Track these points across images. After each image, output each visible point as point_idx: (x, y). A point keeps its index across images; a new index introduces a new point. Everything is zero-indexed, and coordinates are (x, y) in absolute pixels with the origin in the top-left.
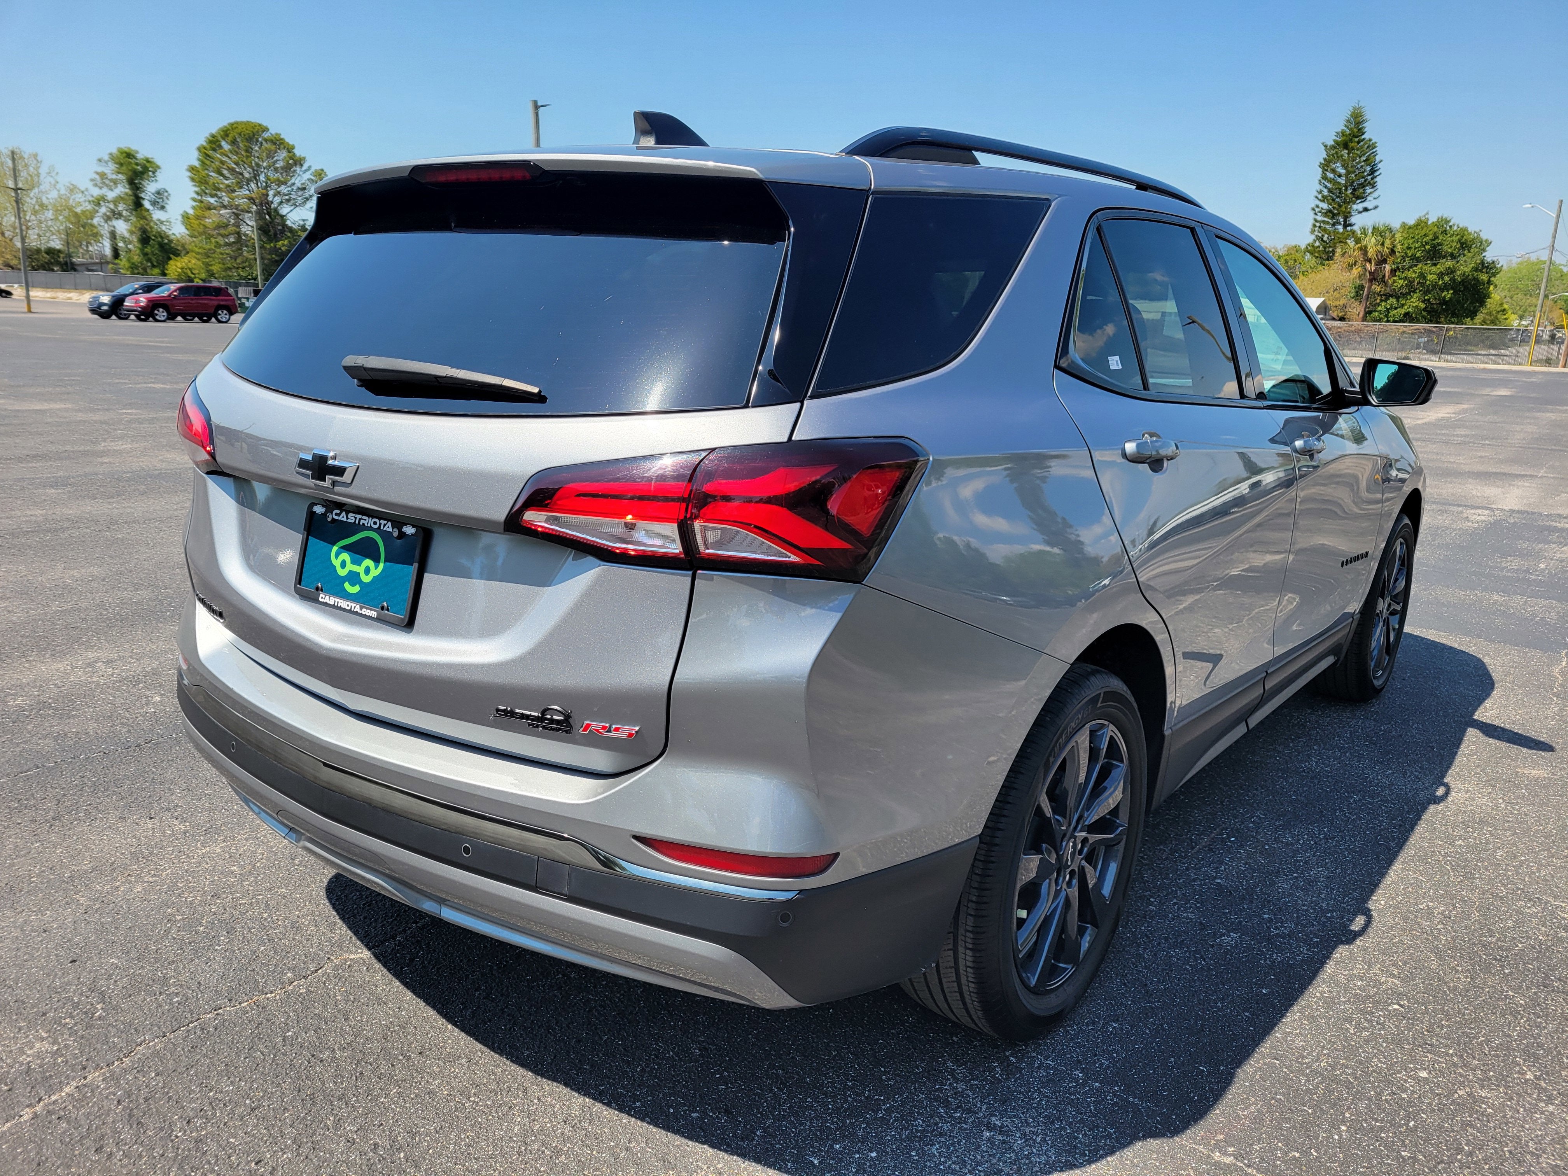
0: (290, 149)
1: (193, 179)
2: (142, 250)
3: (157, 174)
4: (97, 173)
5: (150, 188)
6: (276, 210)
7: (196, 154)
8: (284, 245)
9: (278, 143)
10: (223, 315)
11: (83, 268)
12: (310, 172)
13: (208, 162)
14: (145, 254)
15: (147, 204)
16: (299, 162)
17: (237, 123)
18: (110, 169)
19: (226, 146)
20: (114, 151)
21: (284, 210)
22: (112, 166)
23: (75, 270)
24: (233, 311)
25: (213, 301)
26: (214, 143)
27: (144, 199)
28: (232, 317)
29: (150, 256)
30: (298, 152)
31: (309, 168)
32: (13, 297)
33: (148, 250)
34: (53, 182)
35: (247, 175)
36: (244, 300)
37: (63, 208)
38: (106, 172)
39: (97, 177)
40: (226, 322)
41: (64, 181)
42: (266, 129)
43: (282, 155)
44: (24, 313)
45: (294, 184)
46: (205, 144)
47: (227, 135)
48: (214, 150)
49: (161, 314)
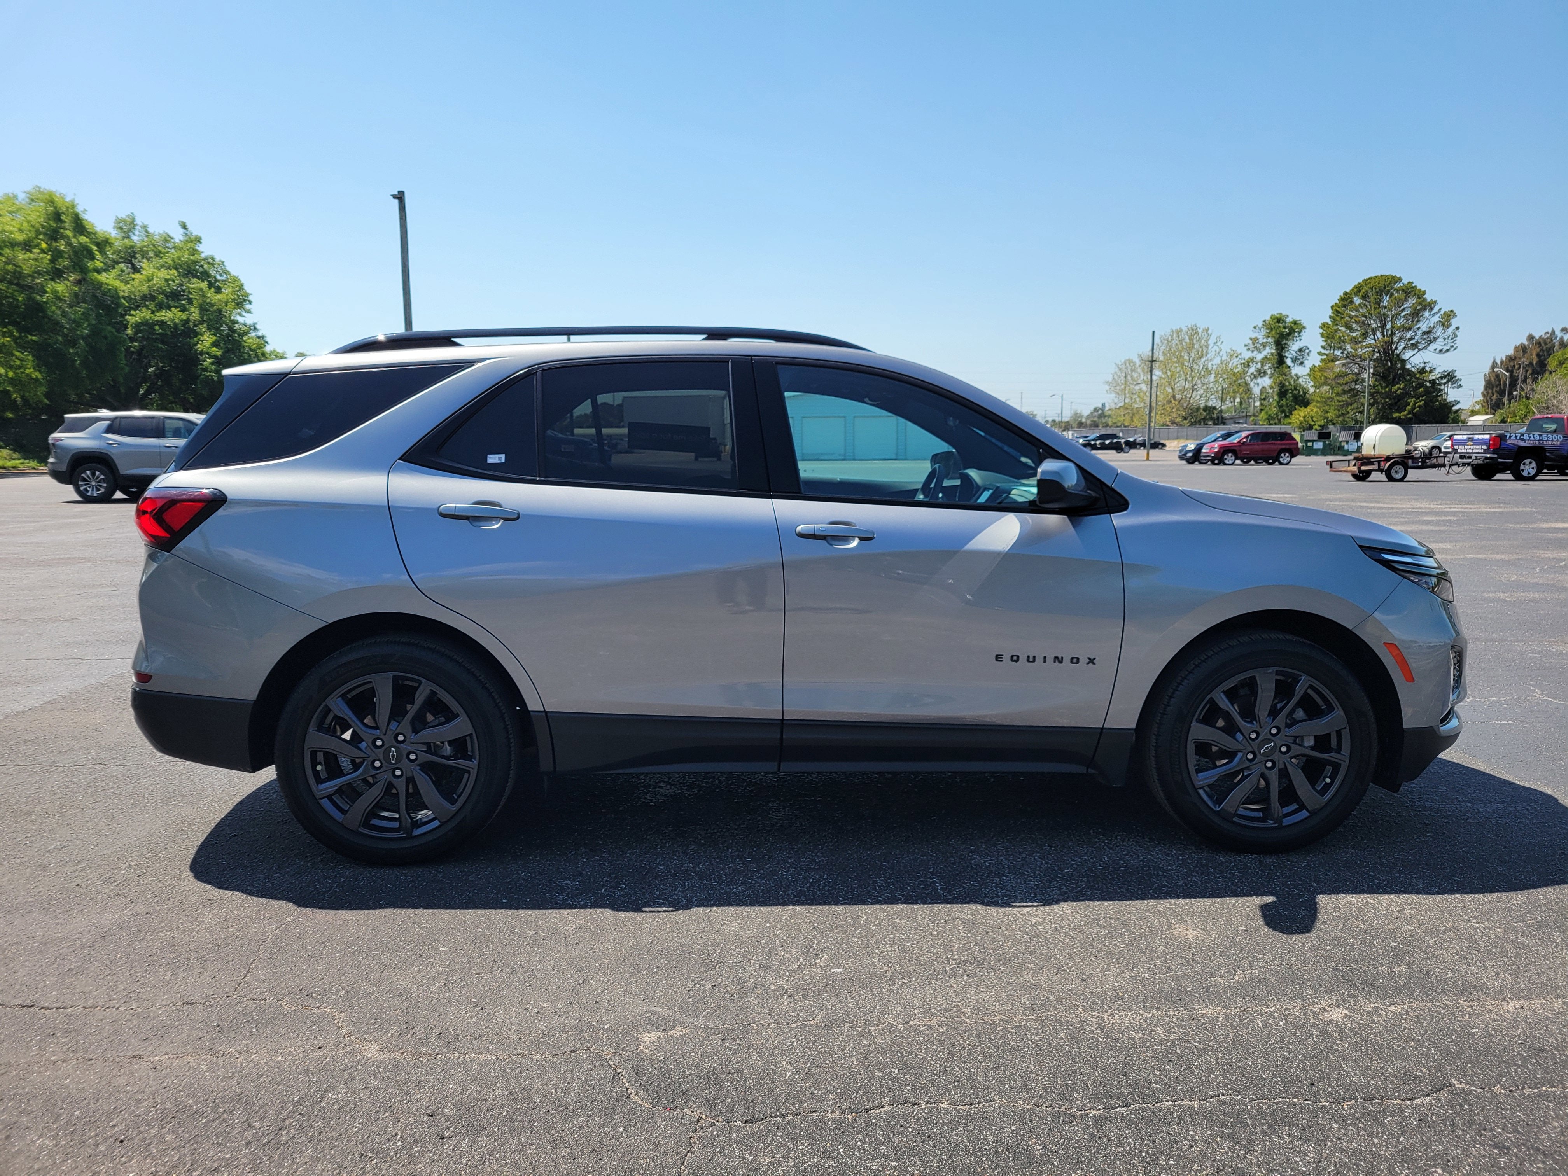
0: (1420, 295)
1: (1322, 335)
2: (1278, 402)
3: (1302, 333)
4: (1251, 339)
5: (1294, 346)
6: (1398, 355)
7: (1330, 312)
8: (1399, 388)
9: (1410, 291)
10: (1285, 458)
11: (1231, 421)
12: (1439, 315)
13: (1338, 318)
14: (1281, 406)
15: (1289, 362)
16: (1431, 306)
17: (1371, 278)
18: (1261, 335)
19: (1357, 300)
20: (1268, 318)
21: (1406, 355)
22: (1264, 331)
23: (1224, 423)
24: (1294, 453)
25: (1278, 445)
26: (1346, 300)
27: (1287, 357)
28: (1294, 460)
29: (1284, 408)
30: (1429, 297)
31: (1440, 310)
32: (1167, 448)
33: (1284, 402)
34: (1218, 350)
35: (1374, 326)
36: (1343, 444)
37: (1224, 371)
38: (1259, 337)
39: (1250, 342)
40: (1287, 464)
41: (1226, 348)
42: (1400, 280)
43: (1412, 301)
44: (1143, 461)
45: (1419, 329)
46: (1337, 302)
47: (1360, 291)
48: (1345, 306)
49: (1229, 458)
